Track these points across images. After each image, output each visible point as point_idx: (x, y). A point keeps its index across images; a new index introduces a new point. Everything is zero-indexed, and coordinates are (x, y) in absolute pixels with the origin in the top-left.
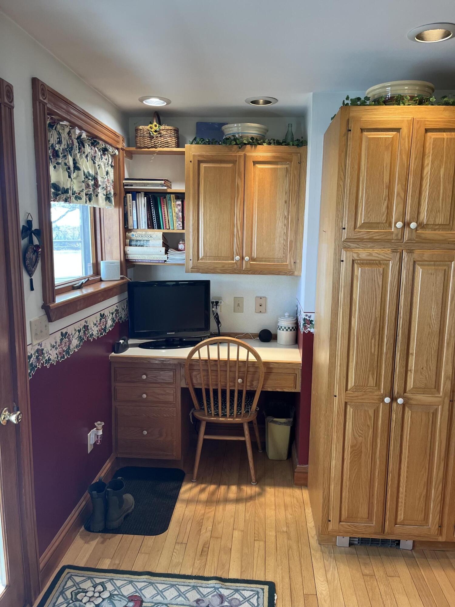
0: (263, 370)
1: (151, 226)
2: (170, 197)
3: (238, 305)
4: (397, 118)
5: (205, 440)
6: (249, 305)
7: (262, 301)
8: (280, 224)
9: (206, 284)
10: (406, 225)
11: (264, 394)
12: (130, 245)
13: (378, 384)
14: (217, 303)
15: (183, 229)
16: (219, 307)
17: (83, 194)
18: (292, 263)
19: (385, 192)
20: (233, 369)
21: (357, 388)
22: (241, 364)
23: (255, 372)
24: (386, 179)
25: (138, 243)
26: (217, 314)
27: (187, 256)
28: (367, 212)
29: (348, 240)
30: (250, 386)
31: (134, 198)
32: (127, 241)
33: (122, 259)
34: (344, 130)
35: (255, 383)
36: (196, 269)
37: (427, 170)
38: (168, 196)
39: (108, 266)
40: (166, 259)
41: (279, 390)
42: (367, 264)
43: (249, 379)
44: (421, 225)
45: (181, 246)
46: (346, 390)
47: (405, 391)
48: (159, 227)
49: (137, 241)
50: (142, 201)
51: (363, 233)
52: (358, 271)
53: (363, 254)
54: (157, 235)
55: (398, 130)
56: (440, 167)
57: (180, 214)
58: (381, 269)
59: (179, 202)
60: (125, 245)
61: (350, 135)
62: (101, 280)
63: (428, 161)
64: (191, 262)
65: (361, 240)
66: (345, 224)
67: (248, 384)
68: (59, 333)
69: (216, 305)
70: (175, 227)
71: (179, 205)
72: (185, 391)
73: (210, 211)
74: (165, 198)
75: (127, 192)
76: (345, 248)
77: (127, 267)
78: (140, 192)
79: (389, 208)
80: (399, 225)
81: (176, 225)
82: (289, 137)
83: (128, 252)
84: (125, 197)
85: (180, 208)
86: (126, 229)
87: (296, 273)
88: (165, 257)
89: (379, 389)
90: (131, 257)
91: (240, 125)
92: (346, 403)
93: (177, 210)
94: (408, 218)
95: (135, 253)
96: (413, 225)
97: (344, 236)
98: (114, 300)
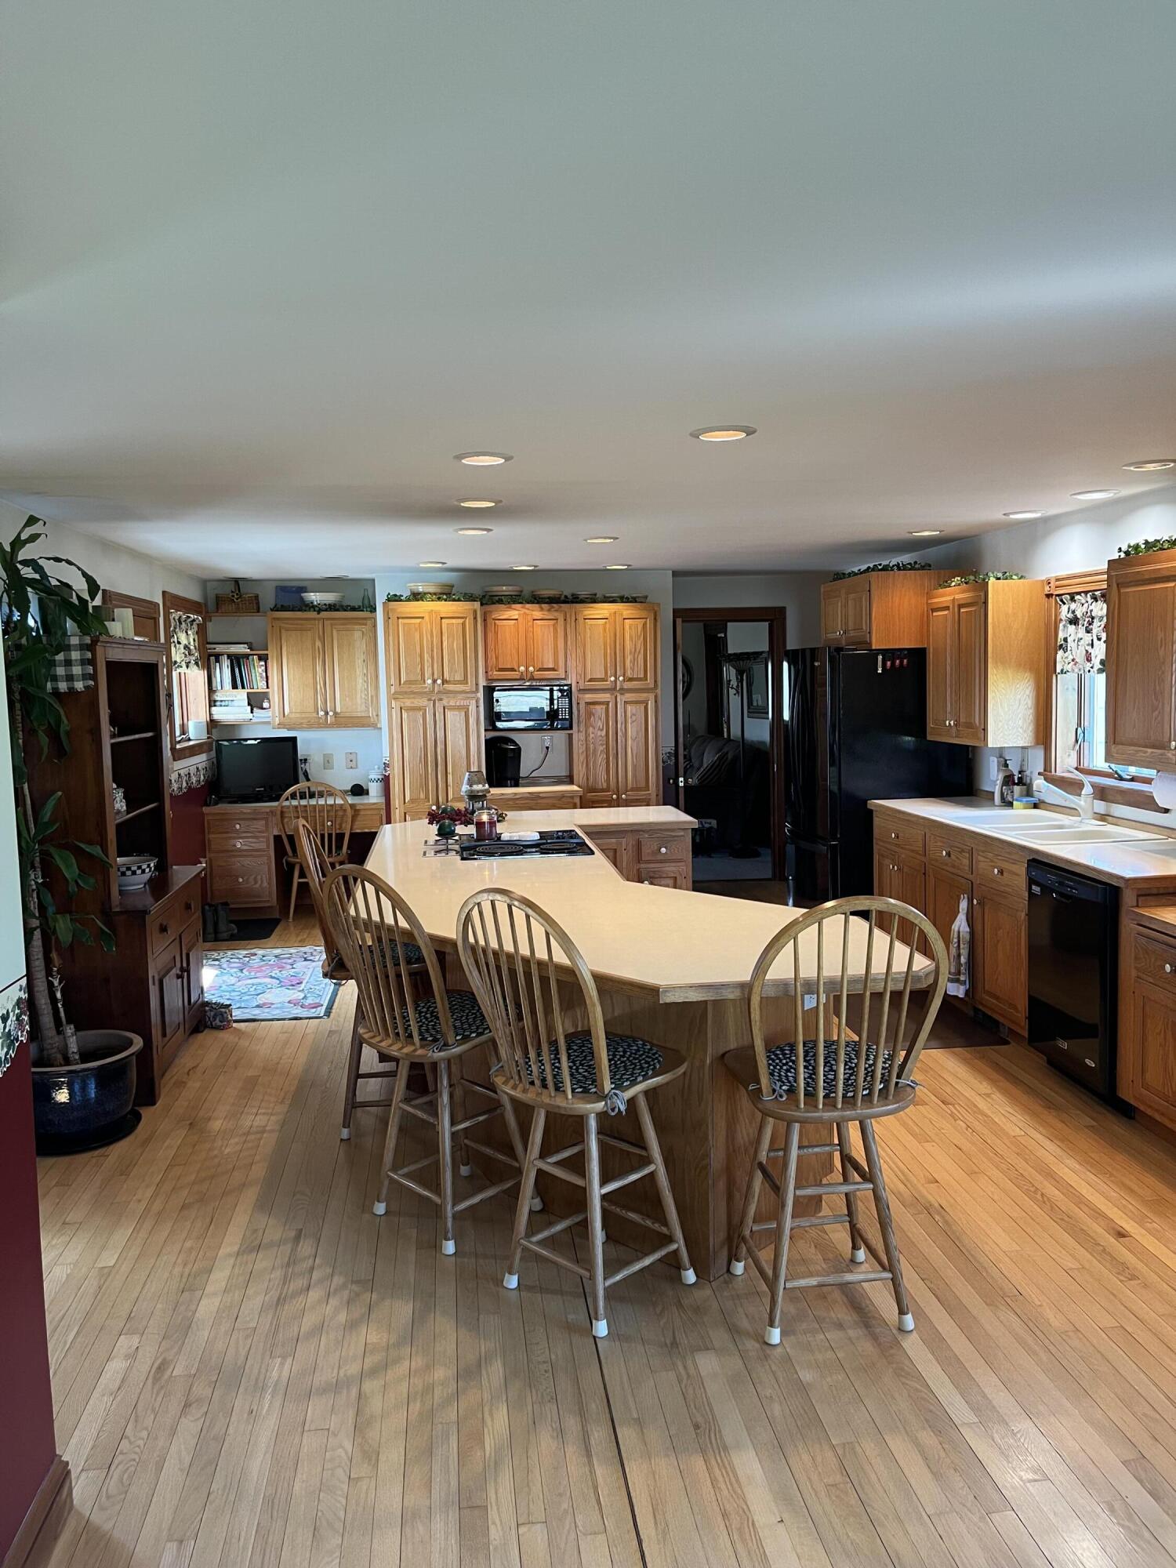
0: (349, 812)
1: (235, 687)
2: (253, 660)
3: (328, 762)
4: (421, 610)
5: (299, 883)
6: (339, 761)
7: (352, 757)
8: (361, 681)
9: (294, 739)
10: (434, 681)
11: (352, 835)
12: (215, 706)
13: (427, 797)
14: (306, 760)
15: (268, 687)
16: (307, 764)
17: (183, 663)
18: (375, 716)
19: (418, 659)
20: (322, 814)
21: (412, 800)
22: (329, 808)
23: (343, 816)
24: (418, 651)
25: (223, 704)
26: (306, 770)
27: (274, 712)
28: (407, 674)
29: (395, 693)
30: (339, 829)
31: (217, 661)
32: (212, 703)
33: (208, 719)
34: (386, 619)
35: (344, 825)
36: (281, 725)
37: (445, 644)
38: (251, 657)
39: (196, 727)
40: (251, 717)
41: (366, 830)
42: (411, 710)
43: (338, 822)
44: (444, 682)
45: (266, 705)
46: (405, 803)
47: (447, 801)
48: (243, 687)
49: (221, 701)
50: (226, 663)
51: (405, 689)
52: (405, 715)
53: (408, 703)
54: (241, 695)
55: (423, 618)
56: (453, 643)
57: (264, 674)
58: (421, 713)
59: (263, 663)
60: (210, 706)
61: (390, 621)
62: (189, 740)
63: (445, 638)
64: (277, 719)
65: (406, 693)
66: (392, 682)
67: (338, 827)
68: (177, 773)
69: (305, 763)
70: (260, 686)
71: (262, 665)
72: (278, 839)
73: (294, 670)
74: (248, 659)
75: (210, 655)
76: (394, 699)
77: (212, 728)
78: (223, 655)
79: (422, 670)
80: (430, 681)
81: (260, 684)
82: (366, 602)
83: (213, 713)
84: (209, 659)
85: (263, 668)
86: (211, 690)
87: (379, 726)
88: (251, 716)
89: (429, 801)
90: (215, 717)
91: (318, 594)
92: (405, 813)
93: (260, 670)
94: (436, 677)
95: (219, 713)
96: (439, 682)
97: (393, 691)
98: (203, 757)
